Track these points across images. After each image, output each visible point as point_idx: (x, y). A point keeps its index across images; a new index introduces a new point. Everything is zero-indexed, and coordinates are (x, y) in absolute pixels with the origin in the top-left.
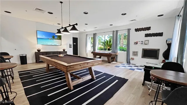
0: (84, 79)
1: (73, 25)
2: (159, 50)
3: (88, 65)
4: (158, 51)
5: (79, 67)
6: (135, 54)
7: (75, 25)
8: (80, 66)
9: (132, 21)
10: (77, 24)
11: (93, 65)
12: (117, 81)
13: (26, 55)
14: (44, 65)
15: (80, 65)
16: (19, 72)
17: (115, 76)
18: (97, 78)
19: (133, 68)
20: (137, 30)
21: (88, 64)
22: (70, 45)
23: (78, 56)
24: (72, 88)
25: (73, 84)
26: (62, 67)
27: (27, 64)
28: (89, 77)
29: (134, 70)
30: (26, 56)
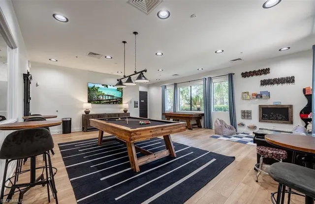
0: (157, 156)
1: (141, 72)
2: (291, 106)
3: (163, 131)
4: (289, 109)
5: (148, 134)
6: (246, 115)
7: (143, 71)
8: (151, 132)
9: (234, 60)
10: (145, 71)
11: (171, 132)
12: (214, 160)
13: (71, 119)
14: (95, 135)
15: (150, 130)
16: (59, 144)
17: (211, 152)
18: (179, 154)
19: (245, 139)
20: (245, 75)
21: (162, 129)
22: (136, 103)
23: (148, 118)
24: (138, 169)
25: (139, 162)
26: (124, 134)
27: (70, 132)
28: (165, 153)
29: (245, 143)
30: (71, 121)
